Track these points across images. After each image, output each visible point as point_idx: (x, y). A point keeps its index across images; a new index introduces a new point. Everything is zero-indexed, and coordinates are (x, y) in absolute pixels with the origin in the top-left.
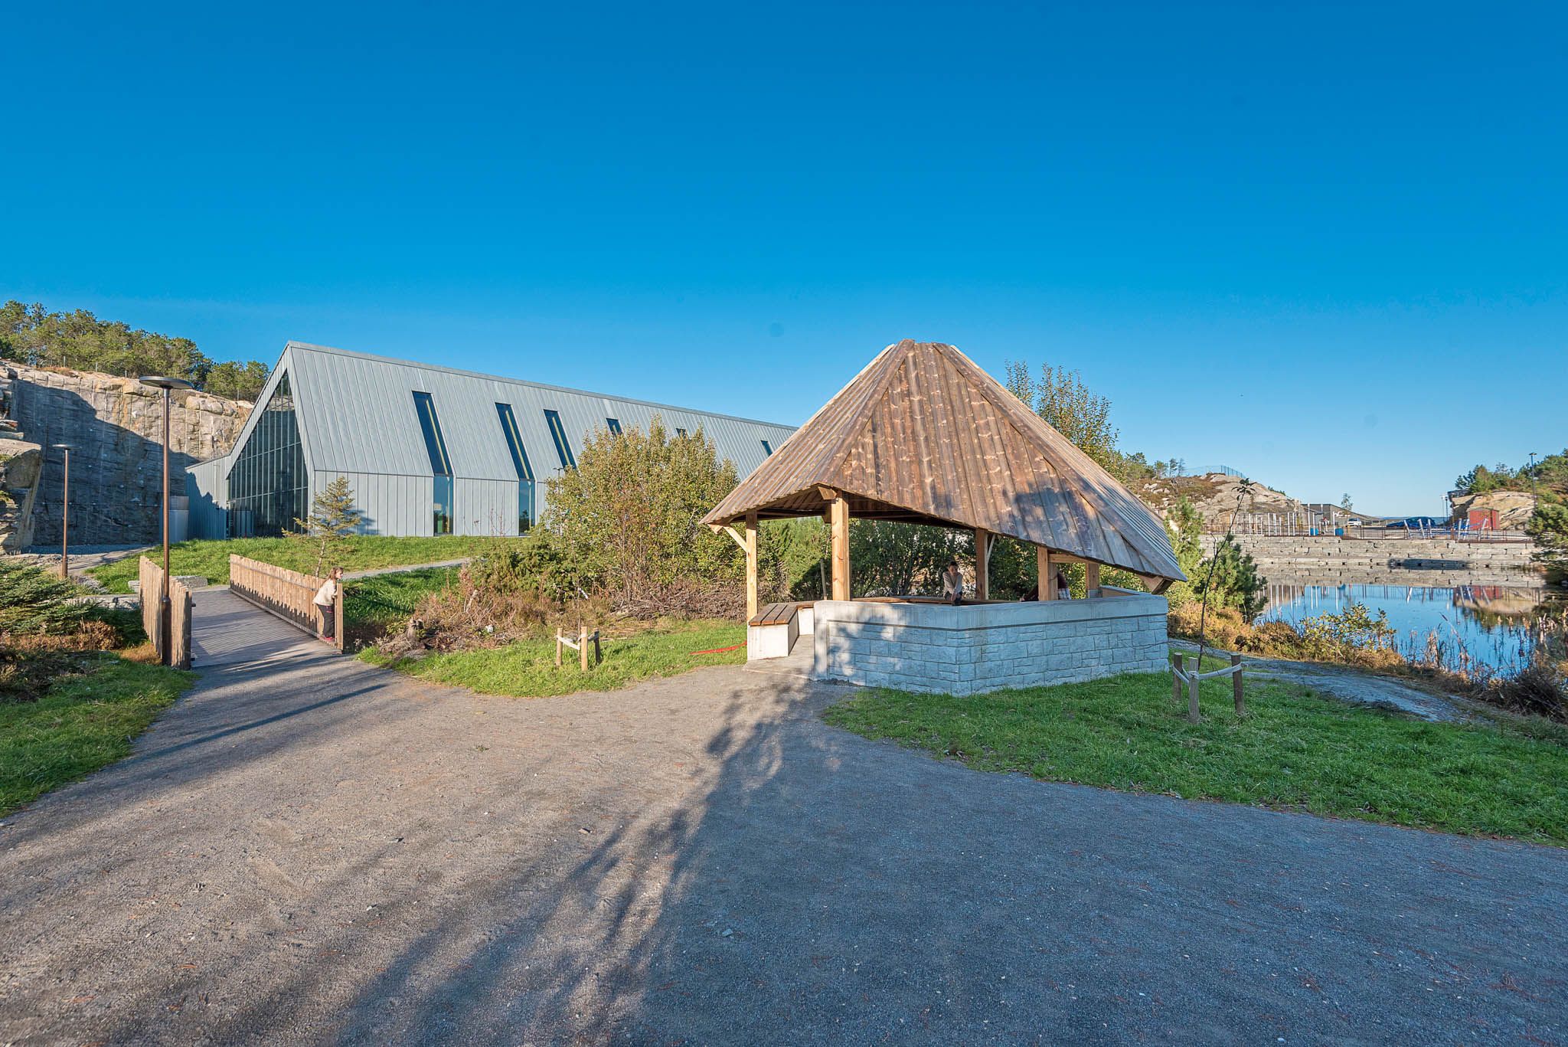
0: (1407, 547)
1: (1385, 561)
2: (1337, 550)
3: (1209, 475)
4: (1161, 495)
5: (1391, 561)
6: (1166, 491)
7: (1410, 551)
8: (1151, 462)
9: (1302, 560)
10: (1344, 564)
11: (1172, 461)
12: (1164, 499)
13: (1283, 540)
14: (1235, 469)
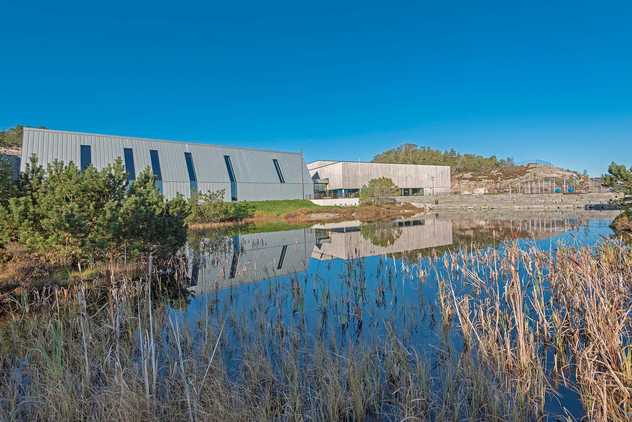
0: (600, 197)
1: (583, 206)
2: (560, 200)
3: (529, 164)
4: (498, 176)
5: (586, 206)
6: (501, 174)
7: (601, 200)
8: (498, 160)
9: (535, 206)
10: (558, 208)
11: (508, 159)
12: (499, 178)
13: (532, 196)
14: (545, 161)
